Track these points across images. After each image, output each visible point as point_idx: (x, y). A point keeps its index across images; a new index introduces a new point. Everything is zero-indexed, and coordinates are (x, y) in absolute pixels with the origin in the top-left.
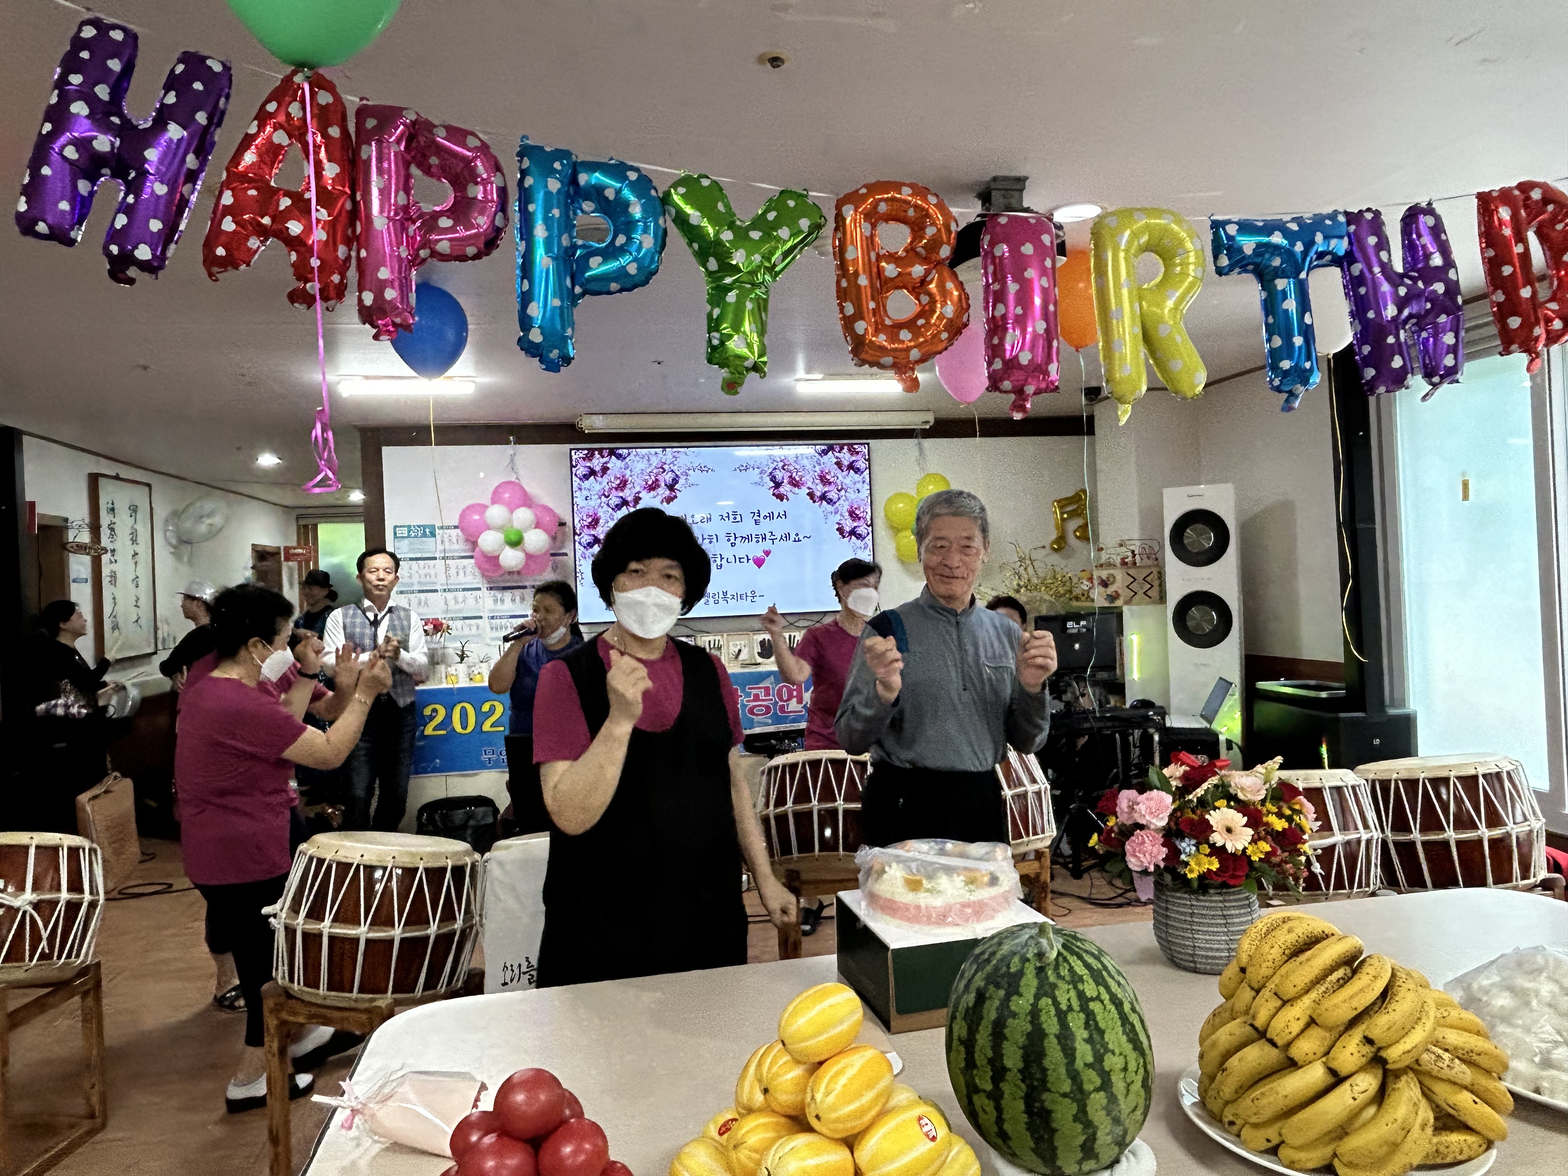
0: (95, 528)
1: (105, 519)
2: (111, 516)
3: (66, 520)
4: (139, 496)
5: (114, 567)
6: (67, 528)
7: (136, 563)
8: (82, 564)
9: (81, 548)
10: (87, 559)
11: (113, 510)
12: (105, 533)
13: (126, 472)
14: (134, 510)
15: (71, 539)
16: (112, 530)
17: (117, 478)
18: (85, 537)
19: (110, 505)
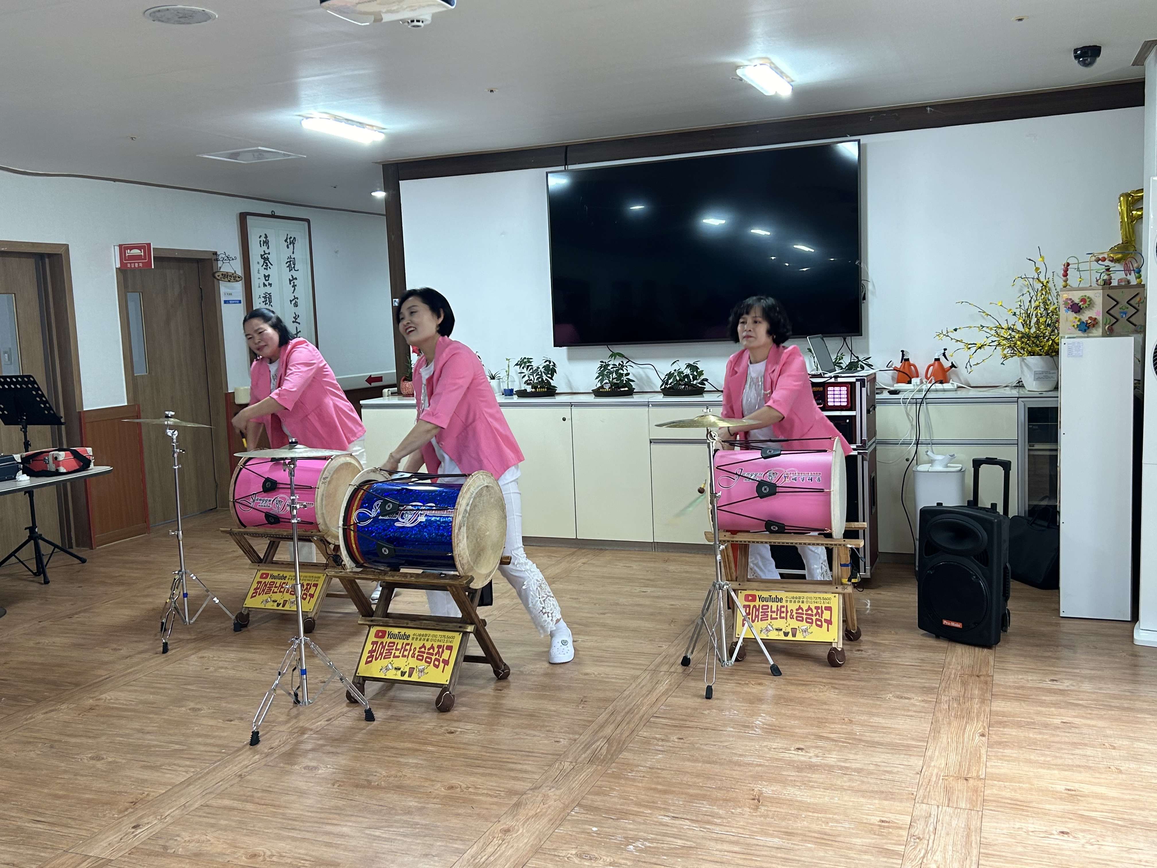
0: (245, 258)
1: (256, 251)
2: (265, 248)
3: (215, 253)
4: (298, 231)
5: (268, 289)
6: (217, 260)
7: (294, 286)
9: (225, 276)
10: (236, 285)
11: (266, 242)
12: (257, 262)
13: (280, 210)
14: (291, 242)
15: (220, 270)
16: (265, 259)
17: (273, 216)
18: (236, 269)
19: (263, 239)
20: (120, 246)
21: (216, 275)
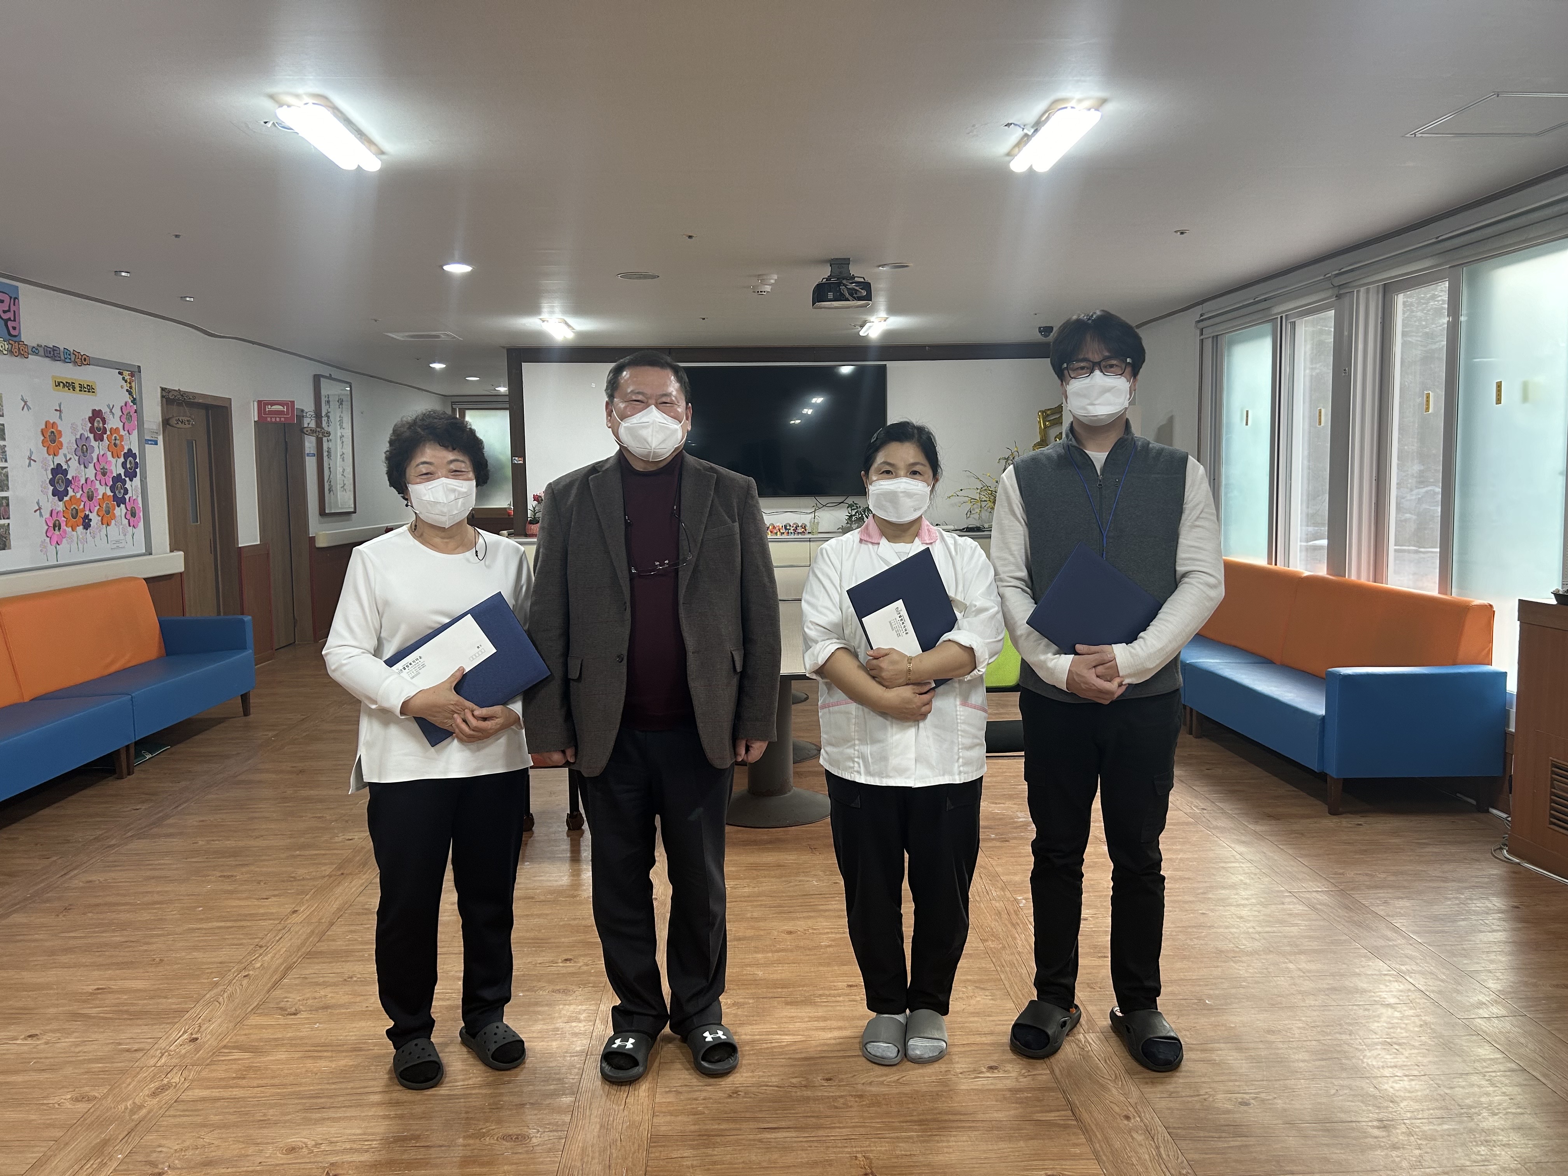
0: (318, 416)
1: (324, 410)
2: (328, 407)
3: (302, 411)
4: (344, 391)
5: (330, 445)
6: (303, 417)
7: (343, 442)
8: (310, 442)
9: (313, 431)
10: (313, 439)
11: (328, 402)
12: (324, 419)
13: (336, 373)
14: (341, 402)
15: (306, 425)
16: (328, 417)
17: (330, 377)
18: (313, 425)
19: (327, 399)
20: (259, 402)
21: (305, 430)
